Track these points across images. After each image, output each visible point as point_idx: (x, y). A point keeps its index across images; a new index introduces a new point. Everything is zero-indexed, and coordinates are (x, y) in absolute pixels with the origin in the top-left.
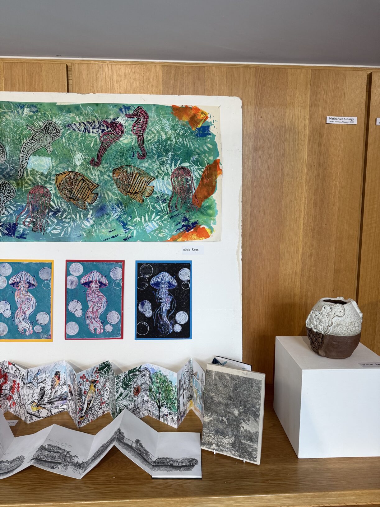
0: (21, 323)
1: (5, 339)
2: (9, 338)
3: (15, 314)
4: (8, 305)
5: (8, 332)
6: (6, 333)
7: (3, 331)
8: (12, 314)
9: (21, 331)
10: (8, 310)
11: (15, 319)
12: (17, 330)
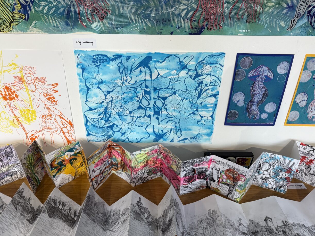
0: (312, 111)
1: (295, 123)
2: (298, 123)
3: (310, 104)
4: (305, 97)
5: (299, 118)
6: (297, 119)
7: (295, 117)
8: (306, 105)
9: (310, 117)
10: (304, 100)
11: (309, 108)
12: (307, 117)
